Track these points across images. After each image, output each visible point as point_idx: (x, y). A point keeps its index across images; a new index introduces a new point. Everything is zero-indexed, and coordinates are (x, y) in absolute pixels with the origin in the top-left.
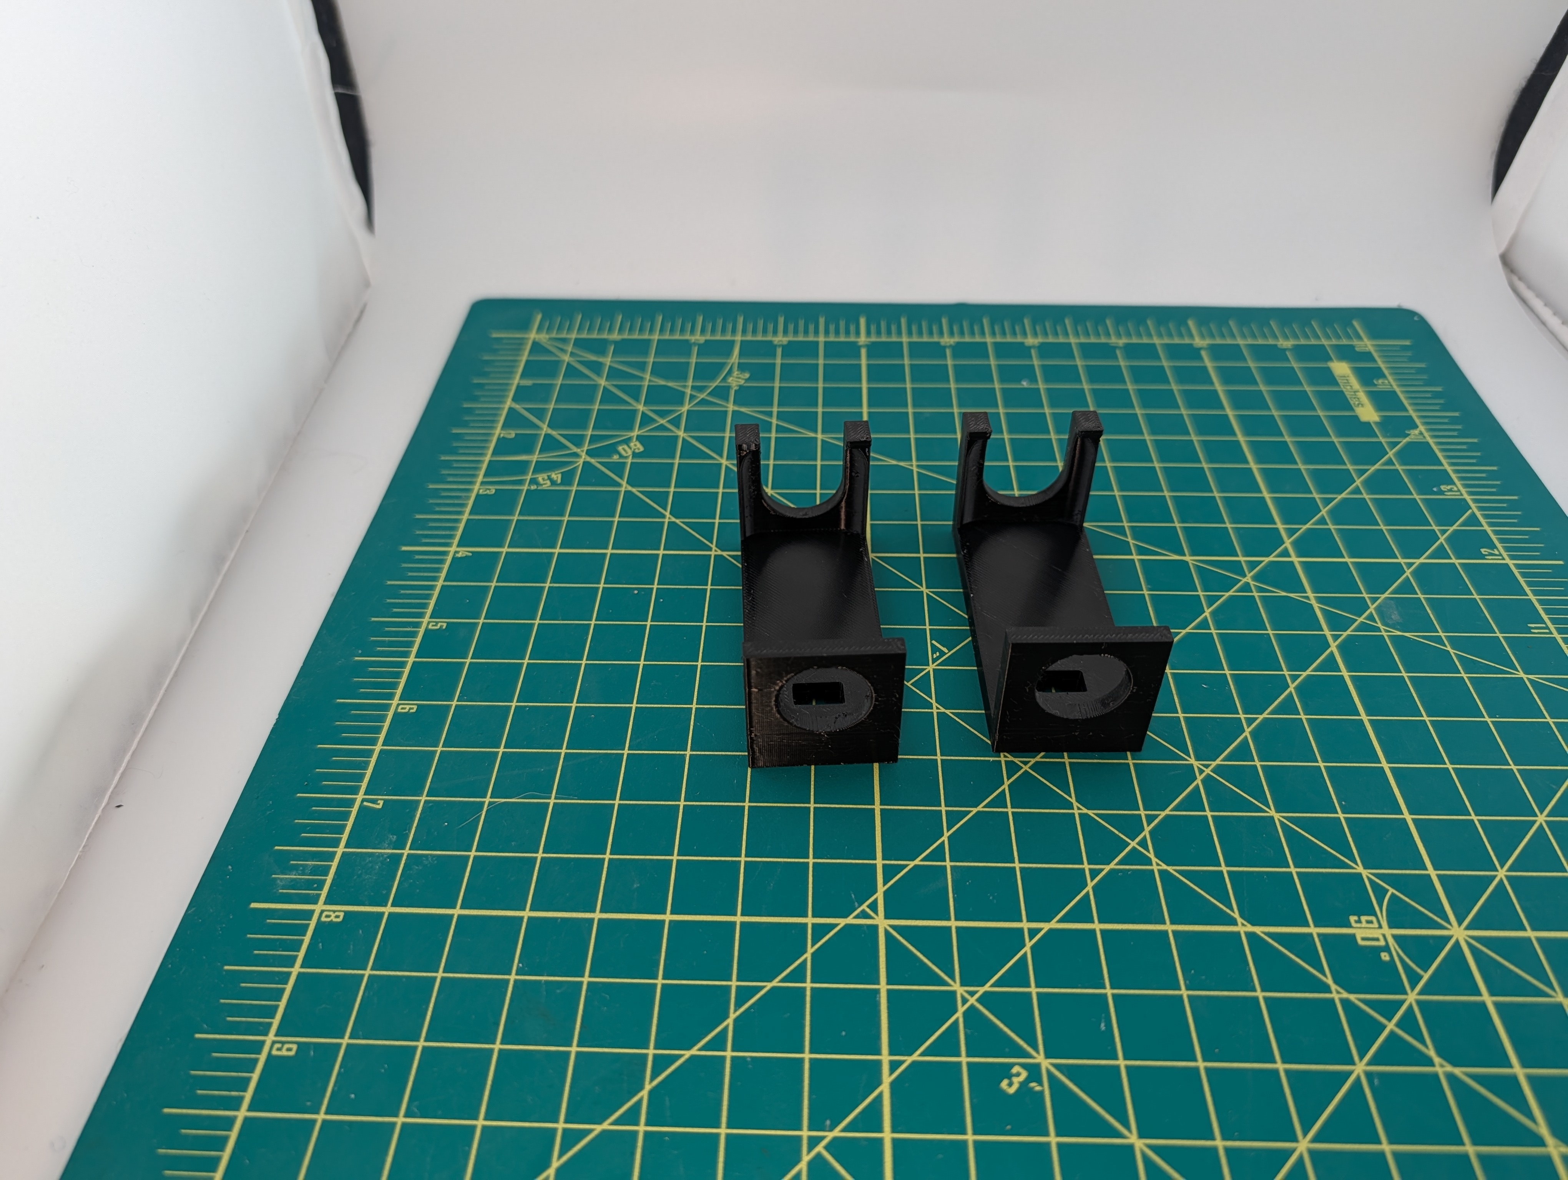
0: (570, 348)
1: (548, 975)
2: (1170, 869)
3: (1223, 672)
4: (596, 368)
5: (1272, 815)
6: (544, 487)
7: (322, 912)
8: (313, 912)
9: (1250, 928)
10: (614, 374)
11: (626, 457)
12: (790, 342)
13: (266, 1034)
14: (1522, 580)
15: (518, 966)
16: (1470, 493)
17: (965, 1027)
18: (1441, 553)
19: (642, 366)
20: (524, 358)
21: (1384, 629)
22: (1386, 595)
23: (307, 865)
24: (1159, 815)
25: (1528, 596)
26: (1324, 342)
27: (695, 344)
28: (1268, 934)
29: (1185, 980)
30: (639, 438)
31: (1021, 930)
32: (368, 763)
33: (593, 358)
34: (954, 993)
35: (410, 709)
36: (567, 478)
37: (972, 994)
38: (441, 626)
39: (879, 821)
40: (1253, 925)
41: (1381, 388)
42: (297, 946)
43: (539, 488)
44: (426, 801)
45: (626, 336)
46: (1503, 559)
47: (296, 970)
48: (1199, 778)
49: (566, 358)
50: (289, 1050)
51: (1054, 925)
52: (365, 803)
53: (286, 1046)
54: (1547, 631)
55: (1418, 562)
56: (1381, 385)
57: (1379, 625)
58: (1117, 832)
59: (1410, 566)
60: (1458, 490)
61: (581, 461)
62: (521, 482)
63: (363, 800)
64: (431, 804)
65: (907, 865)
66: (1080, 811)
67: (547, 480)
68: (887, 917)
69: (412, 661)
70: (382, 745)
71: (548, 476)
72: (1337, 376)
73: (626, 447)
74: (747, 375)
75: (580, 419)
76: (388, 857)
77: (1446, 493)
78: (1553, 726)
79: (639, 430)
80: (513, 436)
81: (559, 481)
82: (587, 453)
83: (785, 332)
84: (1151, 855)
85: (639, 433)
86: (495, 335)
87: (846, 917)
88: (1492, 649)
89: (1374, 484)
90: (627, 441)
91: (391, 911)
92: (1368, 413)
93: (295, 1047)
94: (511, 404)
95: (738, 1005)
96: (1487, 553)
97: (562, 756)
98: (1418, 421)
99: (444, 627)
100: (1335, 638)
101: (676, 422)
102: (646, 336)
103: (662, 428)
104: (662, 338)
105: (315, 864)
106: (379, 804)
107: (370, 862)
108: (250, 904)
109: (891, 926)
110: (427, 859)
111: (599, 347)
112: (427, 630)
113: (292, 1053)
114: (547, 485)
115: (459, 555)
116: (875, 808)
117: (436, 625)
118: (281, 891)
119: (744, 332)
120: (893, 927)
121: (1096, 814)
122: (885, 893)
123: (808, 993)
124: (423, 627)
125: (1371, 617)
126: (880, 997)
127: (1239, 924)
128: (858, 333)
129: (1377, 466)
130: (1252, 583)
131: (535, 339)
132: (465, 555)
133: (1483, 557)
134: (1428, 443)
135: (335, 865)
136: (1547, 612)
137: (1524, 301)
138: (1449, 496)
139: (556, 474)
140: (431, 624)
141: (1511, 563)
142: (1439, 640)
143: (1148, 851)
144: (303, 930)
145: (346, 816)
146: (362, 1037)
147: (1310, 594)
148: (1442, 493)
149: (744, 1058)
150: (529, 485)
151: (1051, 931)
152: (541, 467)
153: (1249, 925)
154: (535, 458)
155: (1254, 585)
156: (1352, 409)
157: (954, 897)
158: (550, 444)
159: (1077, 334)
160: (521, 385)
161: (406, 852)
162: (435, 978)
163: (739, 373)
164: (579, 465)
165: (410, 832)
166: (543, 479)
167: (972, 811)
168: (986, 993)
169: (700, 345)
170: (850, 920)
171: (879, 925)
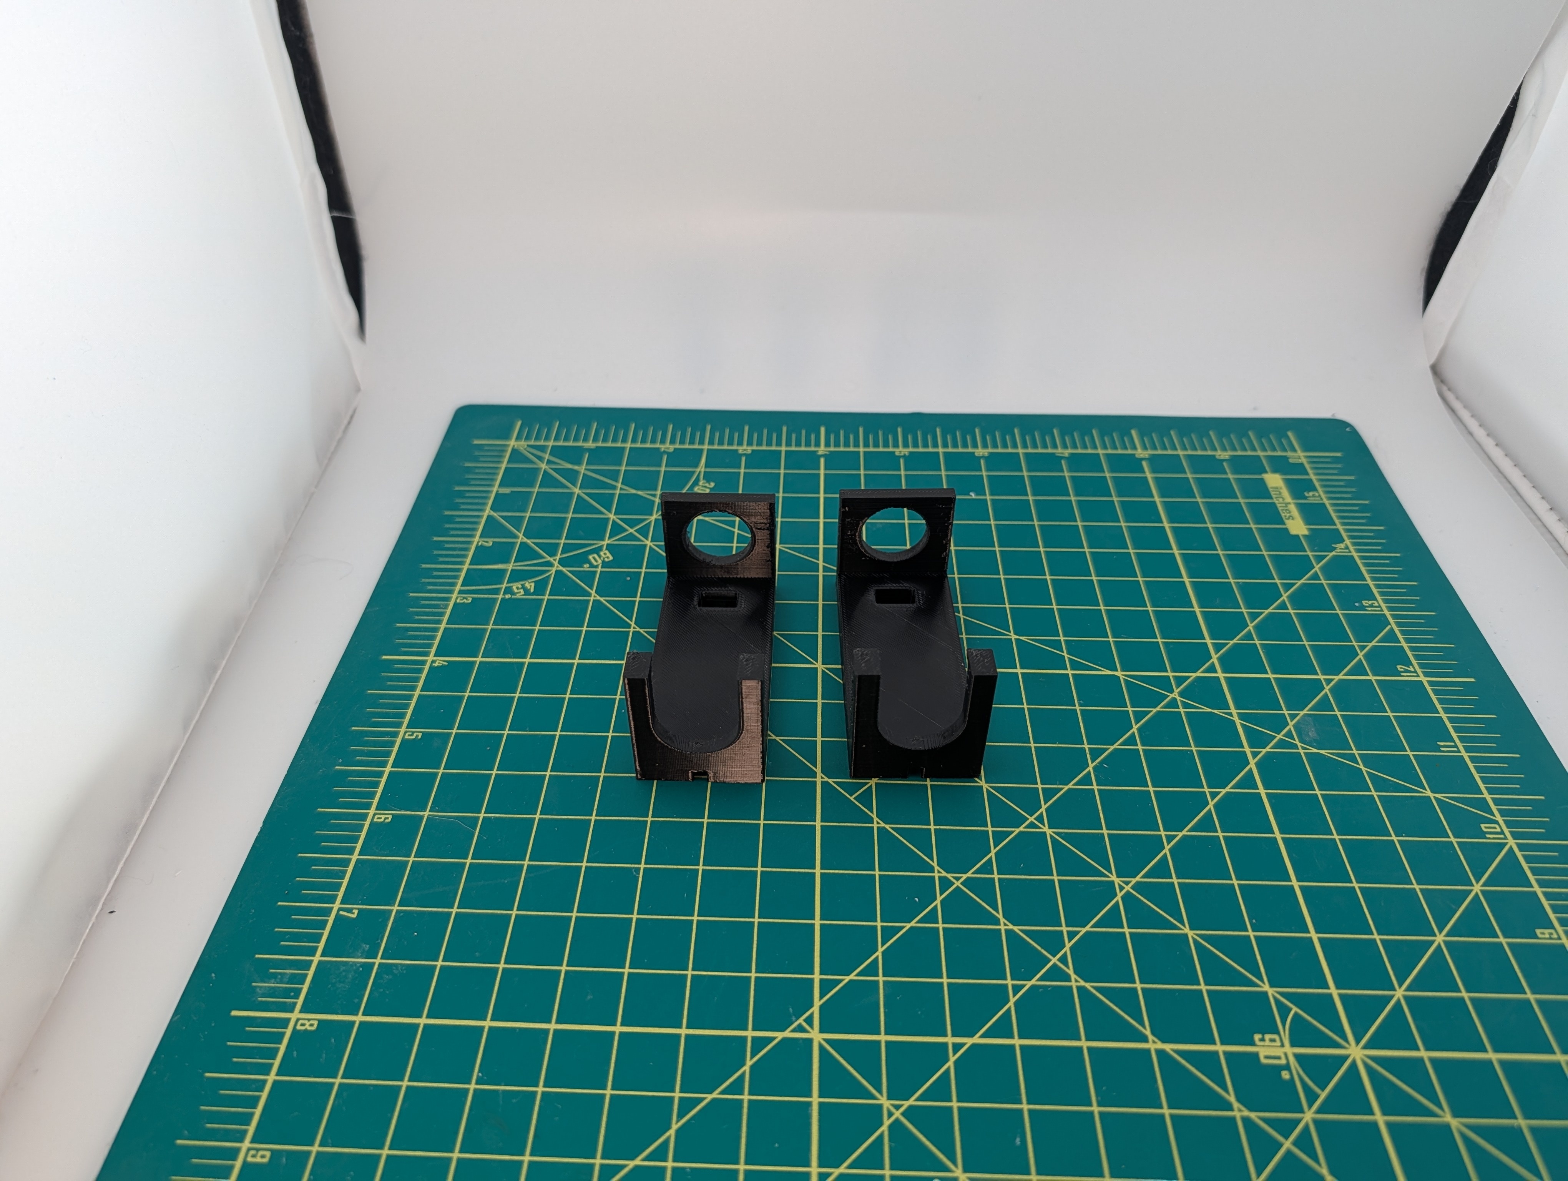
0: (547, 456)
1: (506, 1085)
2: (1088, 985)
3: (1147, 789)
4: (572, 476)
5: (1186, 932)
6: (518, 596)
7: (298, 1020)
8: (288, 1020)
9: (1160, 1045)
10: (587, 482)
11: (597, 567)
12: (753, 451)
13: (241, 1140)
14: (1434, 698)
15: (478, 1076)
16: (1390, 609)
17: (890, 1140)
18: (1359, 669)
19: (614, 475)
20: (504, 466)
21: (1301, 746)
22: (1305, 712)
23: (285, 973)
24: (1080, 931)
25: (1440, 714)
26: (1260, 453)
27: (664, 452)
28: (1176, 1051)
29: (1097, 1096)
30: (609, 547)
31: (946, 1045)
32: (345, 872)
33: (569, 466)
34: (880, 1106)
35: (386, 818)
36: (540, 588)
37: (897, 1107)
39: (819, 936)
40: (1164, 1042)
41: (1311, 500)
42: (273, 1053)
43: (513, 597)
44: (398, 911)
45: (600, 444)
46: (1418, 676)
47: (272, 1078)
48: (1120, 895)
49: (543, 466)
50: (263, 1157)
51: (976, 1040)
52: (341, 913)
53: (261, 1153)
54: (1456, 749)
55: (1337, 678)
56: (1311, 497)
57: (1297, 742)
58: (1039, 948)
59: (1330, 682)
60: (1379, 605)
61: (554, 570)
62: (496, 591)
63: (340, 909)
64: (402, 914)
65: (842, 980)
66: (1006, 927)
67: (521, 588)
68: (822, 1031)
69: (389, 771)
70: (359, 855)
71: (522, 585)
72: (1271, 488)
73: (596, 556)
74: (712, 485)
75: (554, 528)
76: (361, 966)
77: (1367, 609)
78: (1456, 846)
79: (608, 540)
80: (491, 544)
81: (532, 590)
82: (559, 563)
83: (750, 443)
84: (1071, 972)
85: (609, 542)
86: (476, 442)
87: (783, 1030)
88: (1402, 767)
89: (1299, 599)
90: (598, 551)
91: (362, 1020)
92: (1297, 526)
93: (268, 1154)
94: (489, 512)
95: (680, 1116)
96: (1402, 670)
97: (525, 868)
98: (1344, 535)
99: (420, 737)
100: (1255, 755)
101: (644, 532)
102: (619, 445)
103: (631, 537)
104: (634, 446)
105: (293, 974)
106: (353, 913)
107: (344, 971)
108: (230, 1012)
109: (825, 1040)
110: (397, 969)
111: (574, 455)
112: (403, 740)
113: (266, 1160)
114: (520, 594)
115: (436, 665)
116: (816, 923)
117: (412, 735)
118: (260, 999)
119: (711, 442)
120: (826, 1040)
121: (1021, 931)
122: (821, 1007)
123: (746, 1105)
124: (399, 737)
125: (1289, 734)
126: (812, 1110)
127: (1150, 1040)
128: (818, 444)
129: (1302, 581)
130: (1178, 698)
131: (514, 446)
132: (441, 665)
133: (1398, 674)
134: (1352, 557)
135: (311, 973)
136: (1457, 730)
137: (1452, 410)
138: (1370, 611)
139: (529, 583)
140: (407, 734)
141: (1424, 680)
142: (1352, 758)
143: (1068, 967)
144: (279, 1038)
145: (322, 925)
146: (330, 1145)
147: (1234, 711)
148: (1363, 608)
149: (683, 1169)
150: (503, 595)
151: (974, 1046)
152: (517, 576)
153: (1159, 1043)
154: (510, 567)
155: (1180, 700)
156: (1284, 524)
157: (885, 1012)
158: (526, 553)
159: (1025, 446)
160: (499, 492)
161: (378, 961)
162: (400, 1087)
163: (705, 481)
164: (552, 574)
165: (382, 941)
166: (518, 588)
167: (905, 926)
168: (911, 1107)
169: (669, 454)
170: (787, 1034)
171: (814, 1038)
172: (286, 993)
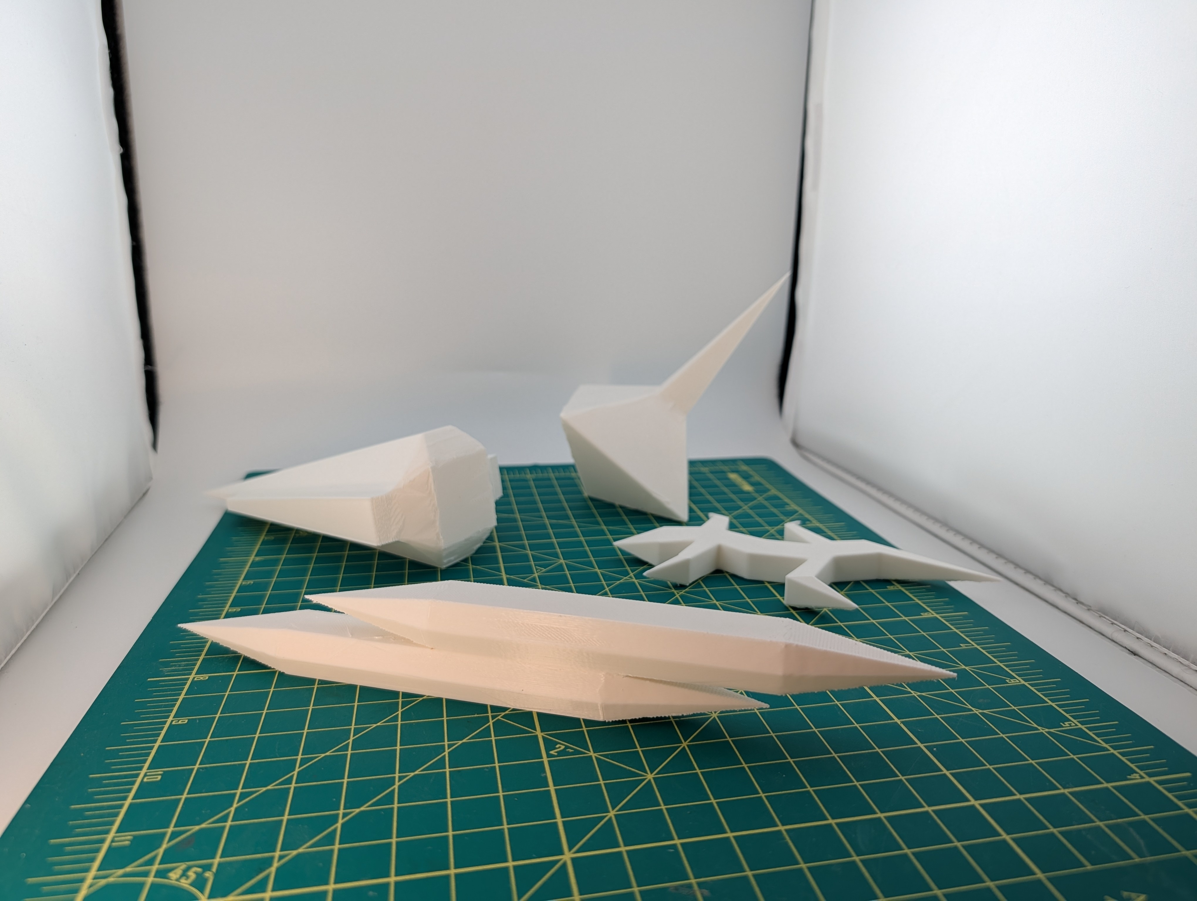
38: (250, 583)
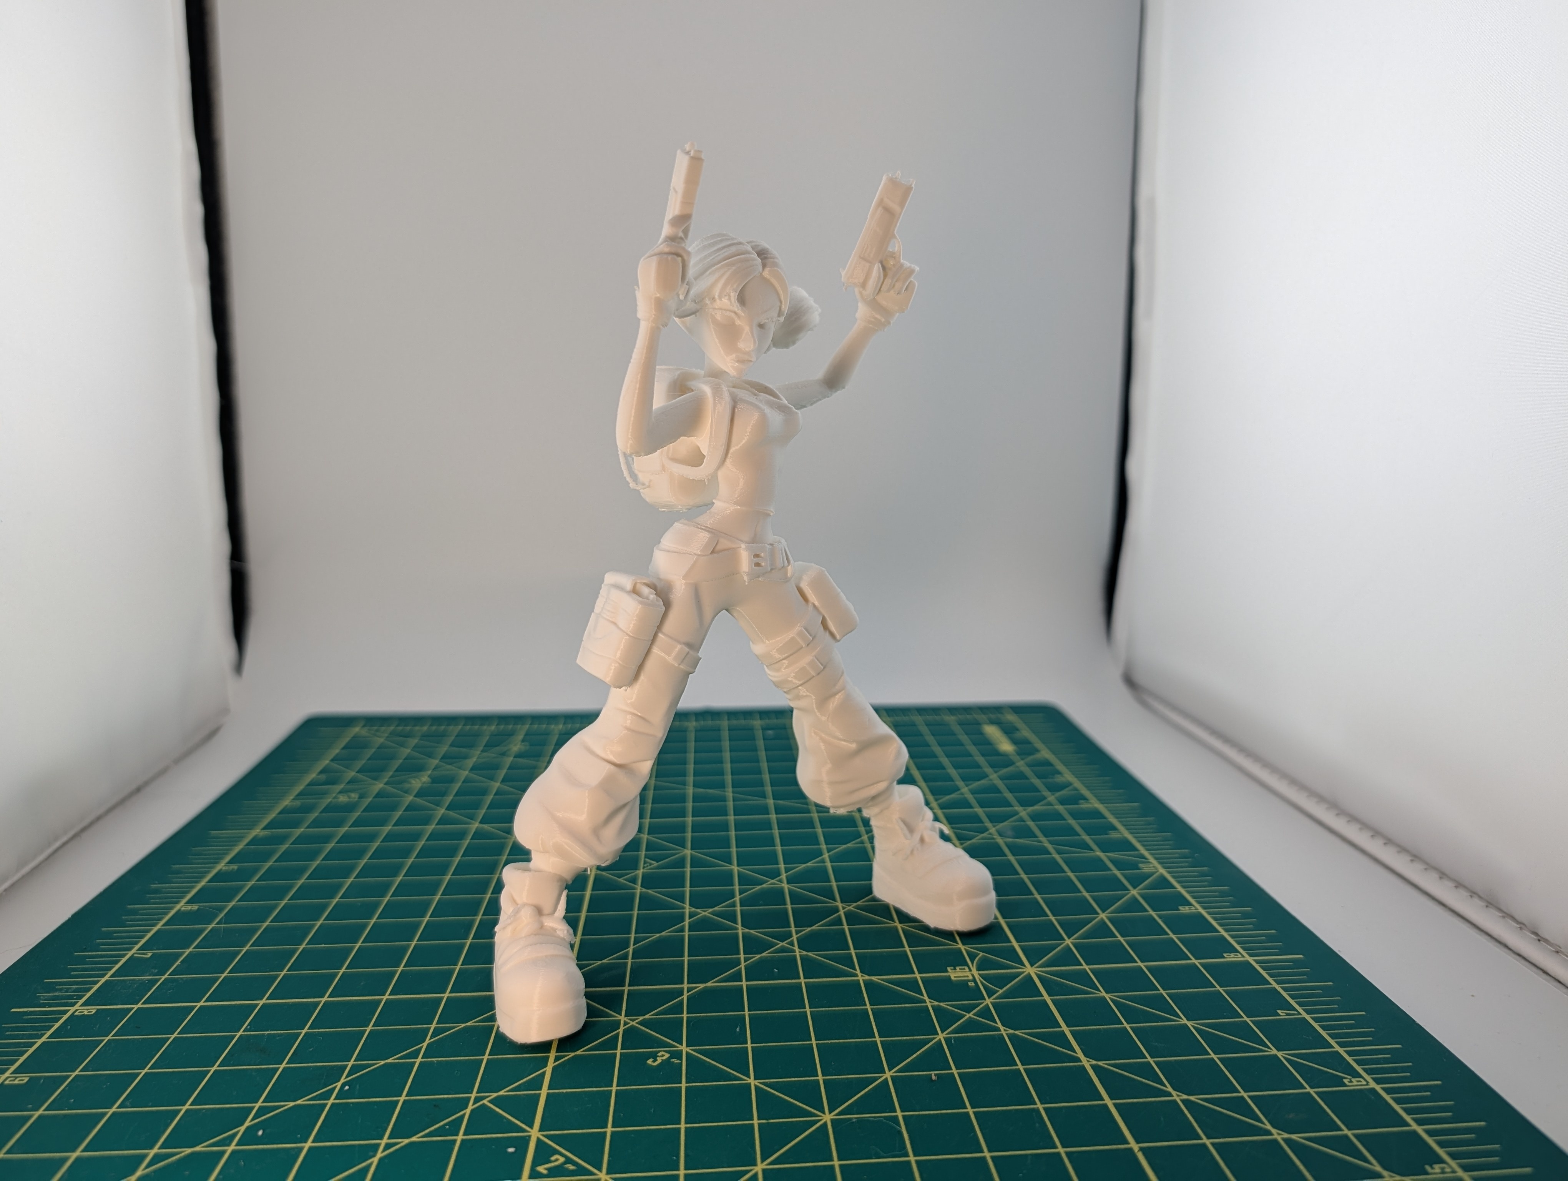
172: (71, 997)
